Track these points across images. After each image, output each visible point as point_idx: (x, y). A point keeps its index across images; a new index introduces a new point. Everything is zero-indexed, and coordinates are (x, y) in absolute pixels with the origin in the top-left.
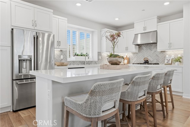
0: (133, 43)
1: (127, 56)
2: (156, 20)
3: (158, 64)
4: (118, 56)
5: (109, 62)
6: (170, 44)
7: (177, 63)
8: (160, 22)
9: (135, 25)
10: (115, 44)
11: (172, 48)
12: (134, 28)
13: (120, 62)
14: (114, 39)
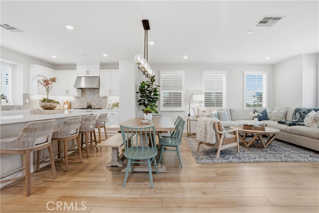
0: (74, 86)
1: (67, 100)
2: (98, 66)
3: (101, 109)
4: (53, 101)
5: (42, 107)
6: (110, 90)
7: (116, 108)
8: (103, 69)
9: (77, 66)
10: (49, 88)
11: (112, 94)
12: (76, 69)
13: (55, 107)
14: (48, 84)
